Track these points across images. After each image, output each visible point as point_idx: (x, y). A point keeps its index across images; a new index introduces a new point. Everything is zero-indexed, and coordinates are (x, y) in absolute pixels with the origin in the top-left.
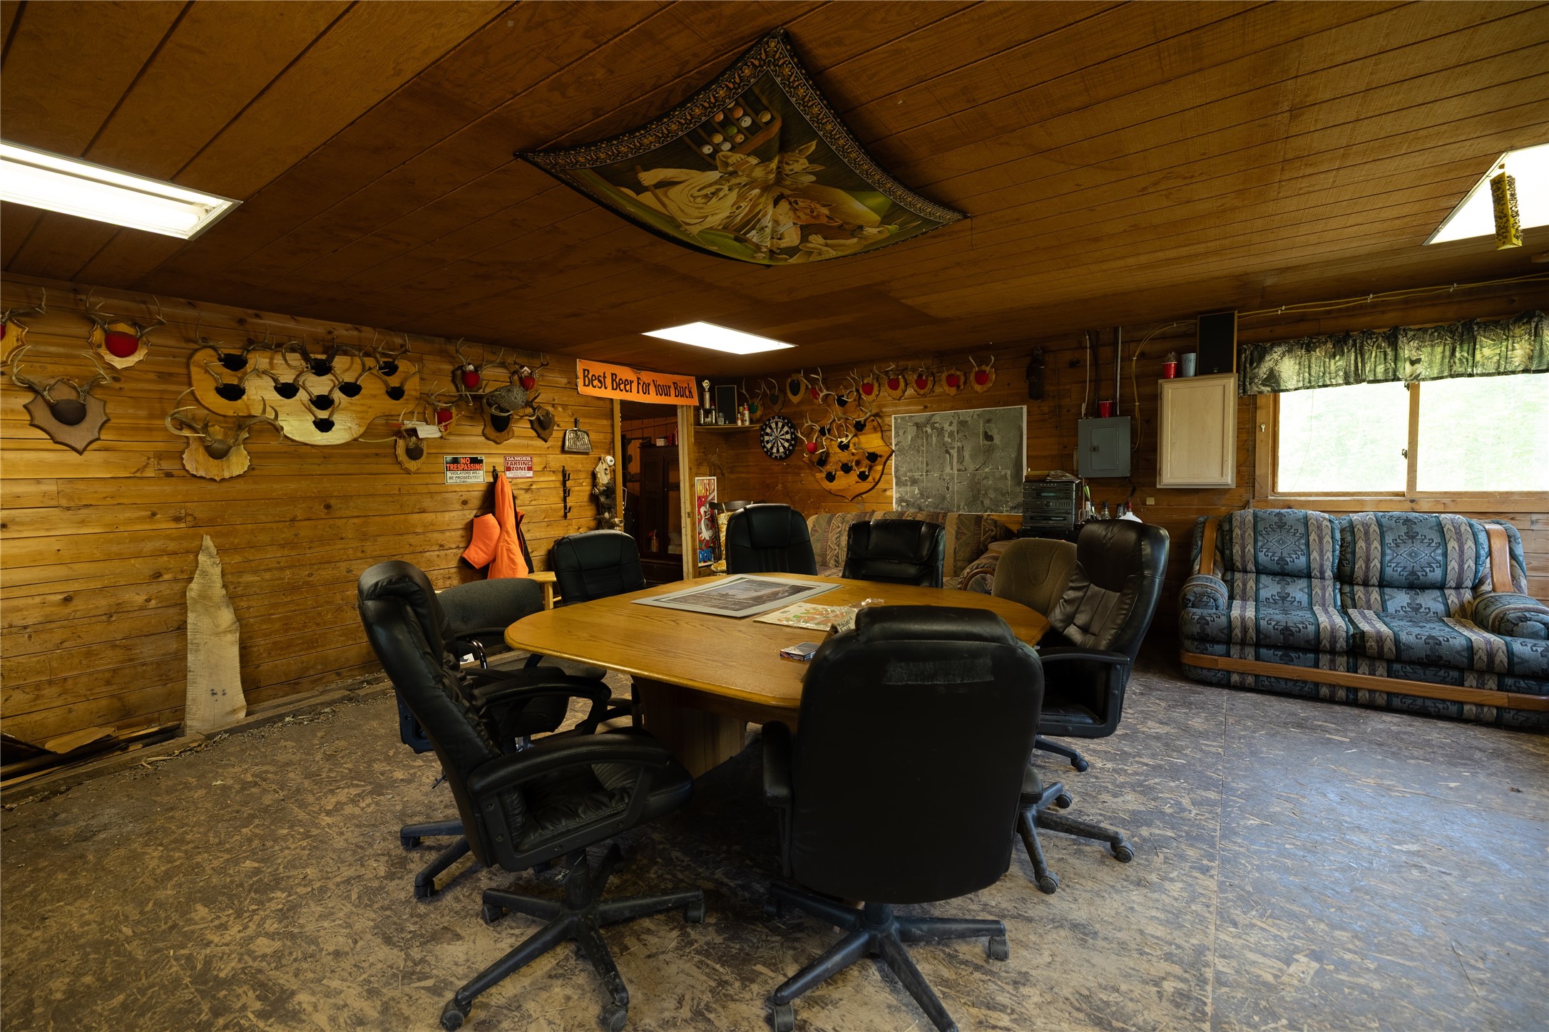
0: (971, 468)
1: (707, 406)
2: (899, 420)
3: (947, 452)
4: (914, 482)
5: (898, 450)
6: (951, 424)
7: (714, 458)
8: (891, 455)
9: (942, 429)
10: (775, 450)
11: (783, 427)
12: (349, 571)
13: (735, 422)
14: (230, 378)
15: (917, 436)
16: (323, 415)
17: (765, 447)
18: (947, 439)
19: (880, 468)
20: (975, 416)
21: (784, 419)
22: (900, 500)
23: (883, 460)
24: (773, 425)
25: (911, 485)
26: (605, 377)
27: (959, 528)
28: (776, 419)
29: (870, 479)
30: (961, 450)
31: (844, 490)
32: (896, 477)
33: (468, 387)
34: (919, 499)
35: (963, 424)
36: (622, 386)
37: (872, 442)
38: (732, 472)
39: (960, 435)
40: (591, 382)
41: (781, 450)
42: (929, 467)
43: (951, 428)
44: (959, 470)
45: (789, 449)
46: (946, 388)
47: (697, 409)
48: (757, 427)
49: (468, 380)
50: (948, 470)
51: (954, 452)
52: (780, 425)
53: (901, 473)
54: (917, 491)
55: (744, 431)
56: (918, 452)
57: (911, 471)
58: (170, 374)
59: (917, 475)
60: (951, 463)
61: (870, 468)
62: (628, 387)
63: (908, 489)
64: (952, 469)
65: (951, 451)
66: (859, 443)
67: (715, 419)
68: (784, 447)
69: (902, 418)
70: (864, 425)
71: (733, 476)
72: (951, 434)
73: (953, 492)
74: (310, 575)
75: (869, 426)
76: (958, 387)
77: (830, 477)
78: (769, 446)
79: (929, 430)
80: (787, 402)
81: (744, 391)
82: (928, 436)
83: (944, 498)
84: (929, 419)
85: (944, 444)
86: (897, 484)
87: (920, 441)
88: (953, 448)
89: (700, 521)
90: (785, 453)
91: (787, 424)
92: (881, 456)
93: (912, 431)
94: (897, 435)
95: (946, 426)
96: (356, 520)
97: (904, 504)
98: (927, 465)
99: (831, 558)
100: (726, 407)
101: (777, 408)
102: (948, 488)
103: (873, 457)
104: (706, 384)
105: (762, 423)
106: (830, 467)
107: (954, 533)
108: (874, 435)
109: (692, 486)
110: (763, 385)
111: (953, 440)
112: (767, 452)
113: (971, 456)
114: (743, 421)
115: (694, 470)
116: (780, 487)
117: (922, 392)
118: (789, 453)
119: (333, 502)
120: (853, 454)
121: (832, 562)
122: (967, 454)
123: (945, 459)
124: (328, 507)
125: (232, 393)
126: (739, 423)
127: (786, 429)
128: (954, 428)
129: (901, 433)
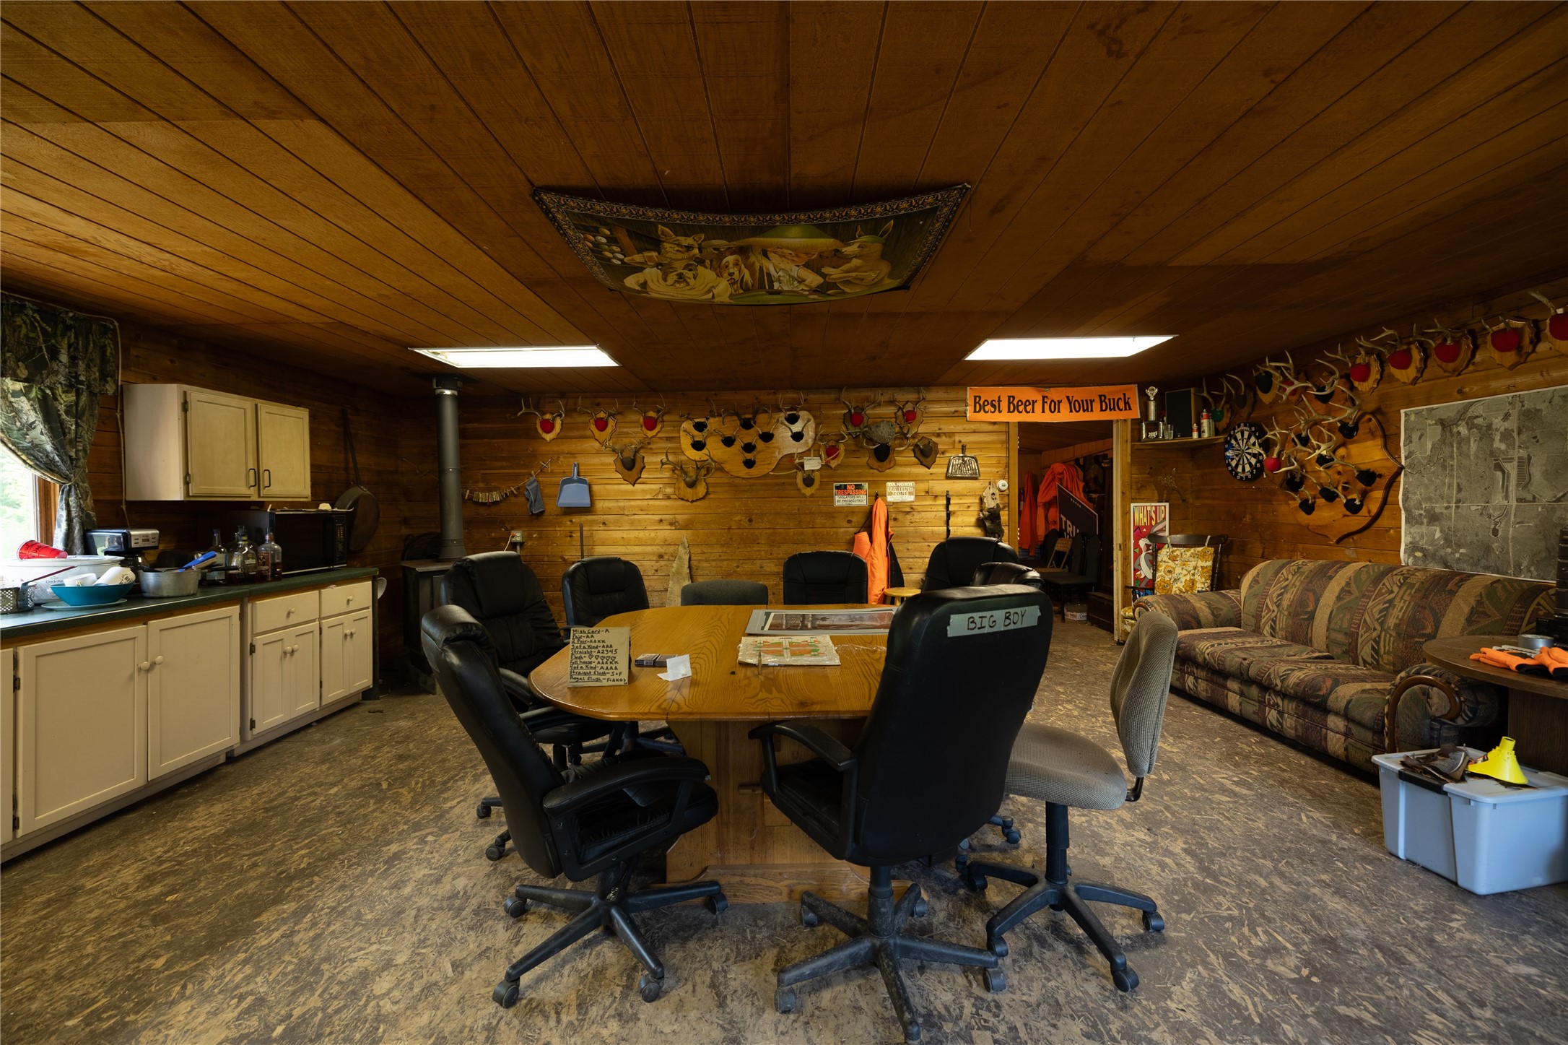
0: (1547, 495)
1: (1152, 417)
2: (1413, 418)
3: (1499, 467)
4: (1434, 518)
5: (1410, 466)
6: (1506, 417)
7: (1168, 480)
8: (1398, 474)
9: (1489, 427)
10: (1240, 469)
11: (1249, 437)
12: (762, 567)
13: (1191, 435)
14: (699, 436)
15: (1443, 441)
16: (749, 456)
17: (1229, 465)
18: (1499, 445)
19: (1378, 495)
20: (1556, 400)
21: (1250, 427)
22: (1413, 548)
23: (1385, 481)
24: (1239, 436)
25: (1429, 523)
26: (999, 401)
27: (1480, 603)
28: (1242, 428)
29: (1364, 511)
30: (1524, 464)
31: (1326, 526)
32: (1406, 510)
33: (855, 425)
34: (1443, 547)
35: (1529, 416)
36: (1021, 408)
37: (1368, 453)
38: (1198, 498)
39: (1524, 437)
40: (982, 408)
41: (1248, 468)
42: (1463, 494)
43: (1507, 425)
44: (1520, 500)
45: (1256, 468)
46: (1496, 355)
47: (1136, 424)
48: (1221, 438)
49: (855, 418)
50: (1498, 499)
51: (1512, 469)
52: (1246, 434)
53: (1412, 503)
54: (1438, 535)
55: (1202, 446)
56: (1444, 467)
57: (1429, 499)
58: (672, 438)
59: (1439, 507)
60: (1505, 487)
61: (1364, 495)
62: (1029, 408)
63: (1424, 529)
64: (1507, 497)
65: (1507, 466)
66: (1349, 455)
67: (1165, 433)
68: (1250, 464)
69: (1417, 413)
70: (1356, 428)
71: (1198, 503)
72: (1506, 436)
73: (1505, 539)
74: (738, 567)
75: (1363, 428)
76: (1519, 349)
77: (1308, 507)
78: (1234, 463)
79: (1463, 430)
80: (1256, 402)
81: (1205, 394)
82: (1462, 441)
83: (1488, 549)
84: (1462, 414)
85: (1492, 454)
86: (1407, 522)
87: (1447, 450)
88: (1511, 460)
89: (1137, 556)
90: (1251, 473)
91: (1255, 432)
92: (1380, 476)
93: (1434, 433)
94: (1409, 440)
95: (1497, 422)
96: (768, 531)
97: (1419, 554)
98: (1460, 489)
99: (1266, 623)
100: (1179, 418)
101: (1244, 413)
102: (1495, 532)
103: (1368, 477)
104: (1152, 392)
105: (1228, 432)
106: (1307, 493)
107: (1466, 610)
108: (1370, 443)
109: (1126, 513)
110: (1226, 384)
111: (1511, 445)
112: (1231, 472)
113: (1547, 475)
114: (1200, 432)
115: (1128, 494)
116: (1248, 518)
117: (1451, 366)
118: (1257, 472)
119: (753, 517)
120: (1339, 473)
121: (1267, 628)
122: (1537, 472)
123: (1493, 480)
124: (750, 520)
125: (698, 446)
126: (1195, 435)
127: (1253, 439)
128: (1512, 424)
129: (1415, 437)
